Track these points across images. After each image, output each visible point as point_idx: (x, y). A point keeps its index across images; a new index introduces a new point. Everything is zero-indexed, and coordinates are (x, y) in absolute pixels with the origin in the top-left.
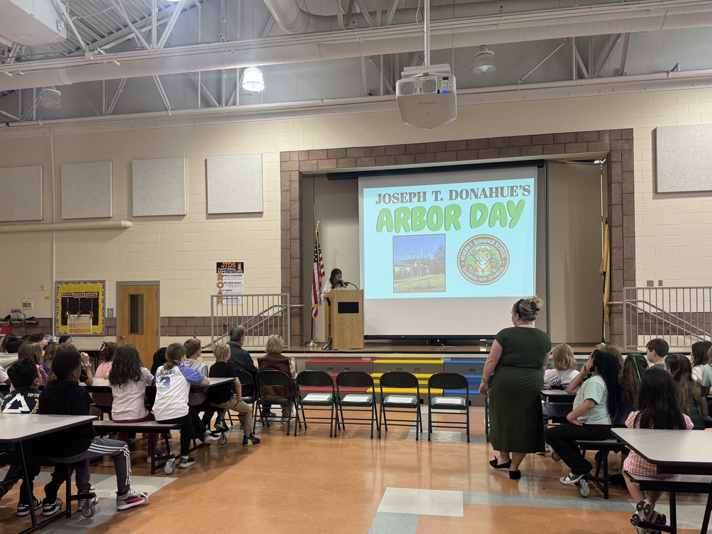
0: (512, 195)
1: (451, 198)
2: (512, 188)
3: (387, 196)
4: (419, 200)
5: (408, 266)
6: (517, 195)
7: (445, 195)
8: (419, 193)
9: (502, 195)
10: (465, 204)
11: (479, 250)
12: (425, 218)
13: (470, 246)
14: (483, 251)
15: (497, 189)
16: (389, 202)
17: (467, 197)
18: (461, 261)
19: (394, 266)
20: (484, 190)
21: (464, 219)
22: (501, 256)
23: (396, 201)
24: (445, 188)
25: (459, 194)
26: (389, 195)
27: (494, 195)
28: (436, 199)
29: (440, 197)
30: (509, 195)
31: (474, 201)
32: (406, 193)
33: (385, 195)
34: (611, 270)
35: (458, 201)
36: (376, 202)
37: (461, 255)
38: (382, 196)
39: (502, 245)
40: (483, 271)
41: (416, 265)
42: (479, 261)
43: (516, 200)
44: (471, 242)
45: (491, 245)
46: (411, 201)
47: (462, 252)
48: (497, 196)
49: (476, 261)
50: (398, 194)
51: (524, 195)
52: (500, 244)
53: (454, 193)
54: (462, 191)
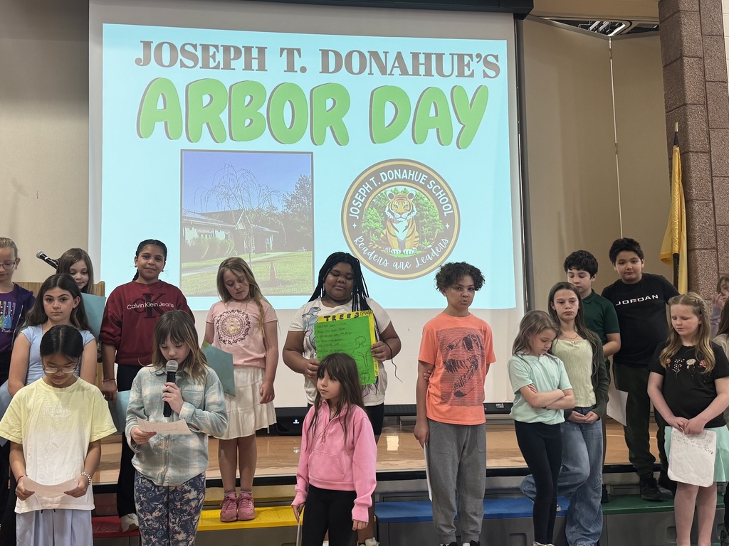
0: (461, 74)
1: (325, 69)
2: (461, 57)
3: (166, 49)
4: (248, 67)
5: (223, 228)
6: (472, 75)
7: (310, 59)
8: (248, 49)
9: (440, 73)
10: (360, 86)
11: (391, 196)
12: (263, 111)
13: (371, 183)
14: (401, 198)
15: (428, 56)
16: (172, 63)
17: (362, 70)
18: (351, 220)
19: (183, 225)
20: (399, 56)
21: (356, 120)
22: (441, 212)
23: (189, 63)
24: (311, 44)
25: (344, 62)
26: (172, 47)
27: (422, 69)
28: (290, 68)
29: (298, 63)
30: (456, 73)
31: (378, 80)
32: (216, 47)
33: (160, 46)
34: (689, 251)
35: (342, 77)
36: (138, 61)
37: (351, 205)
38: (153, 46)
39: (443, 185)
40: (402, 245)
41: (240, 226)
42: (391, 221)
43: (469, 86)
44: (374, 176)
45: (418, 183)
46: (227, 66)
47: (353, 198)
48: (428, 73)
49: (386, 221)
50: (195, 46)
51: (485, 75)
52: (437, 183)
53: (332, 57)
54: (350, 55)
